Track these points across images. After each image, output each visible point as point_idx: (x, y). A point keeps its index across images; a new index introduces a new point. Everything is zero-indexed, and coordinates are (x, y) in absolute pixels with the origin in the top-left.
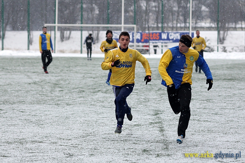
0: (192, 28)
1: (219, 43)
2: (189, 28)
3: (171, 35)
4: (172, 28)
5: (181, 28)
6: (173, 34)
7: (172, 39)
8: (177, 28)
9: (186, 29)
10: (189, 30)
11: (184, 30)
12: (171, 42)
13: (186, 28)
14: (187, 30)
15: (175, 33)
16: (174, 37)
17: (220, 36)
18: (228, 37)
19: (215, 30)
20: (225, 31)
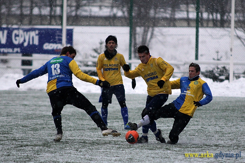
0: (68, 18)
1: (133, 55)
2: (61, 17)
3: (17, 36)
4: (21, 18)
5: (41, 18)
6: (21, 32)
7: (21, 46)
8: (31, 18)
9: (53, 22)
10: (62, 24)
11: (50, 24)
12: (17, 52)
13: (53, 17)
14: (57, 24)
15: (27, 31)
16: (25, 41)
17: (135, 39)
18: (153, 40)
19: (122, 25)
20: (148, 27)
